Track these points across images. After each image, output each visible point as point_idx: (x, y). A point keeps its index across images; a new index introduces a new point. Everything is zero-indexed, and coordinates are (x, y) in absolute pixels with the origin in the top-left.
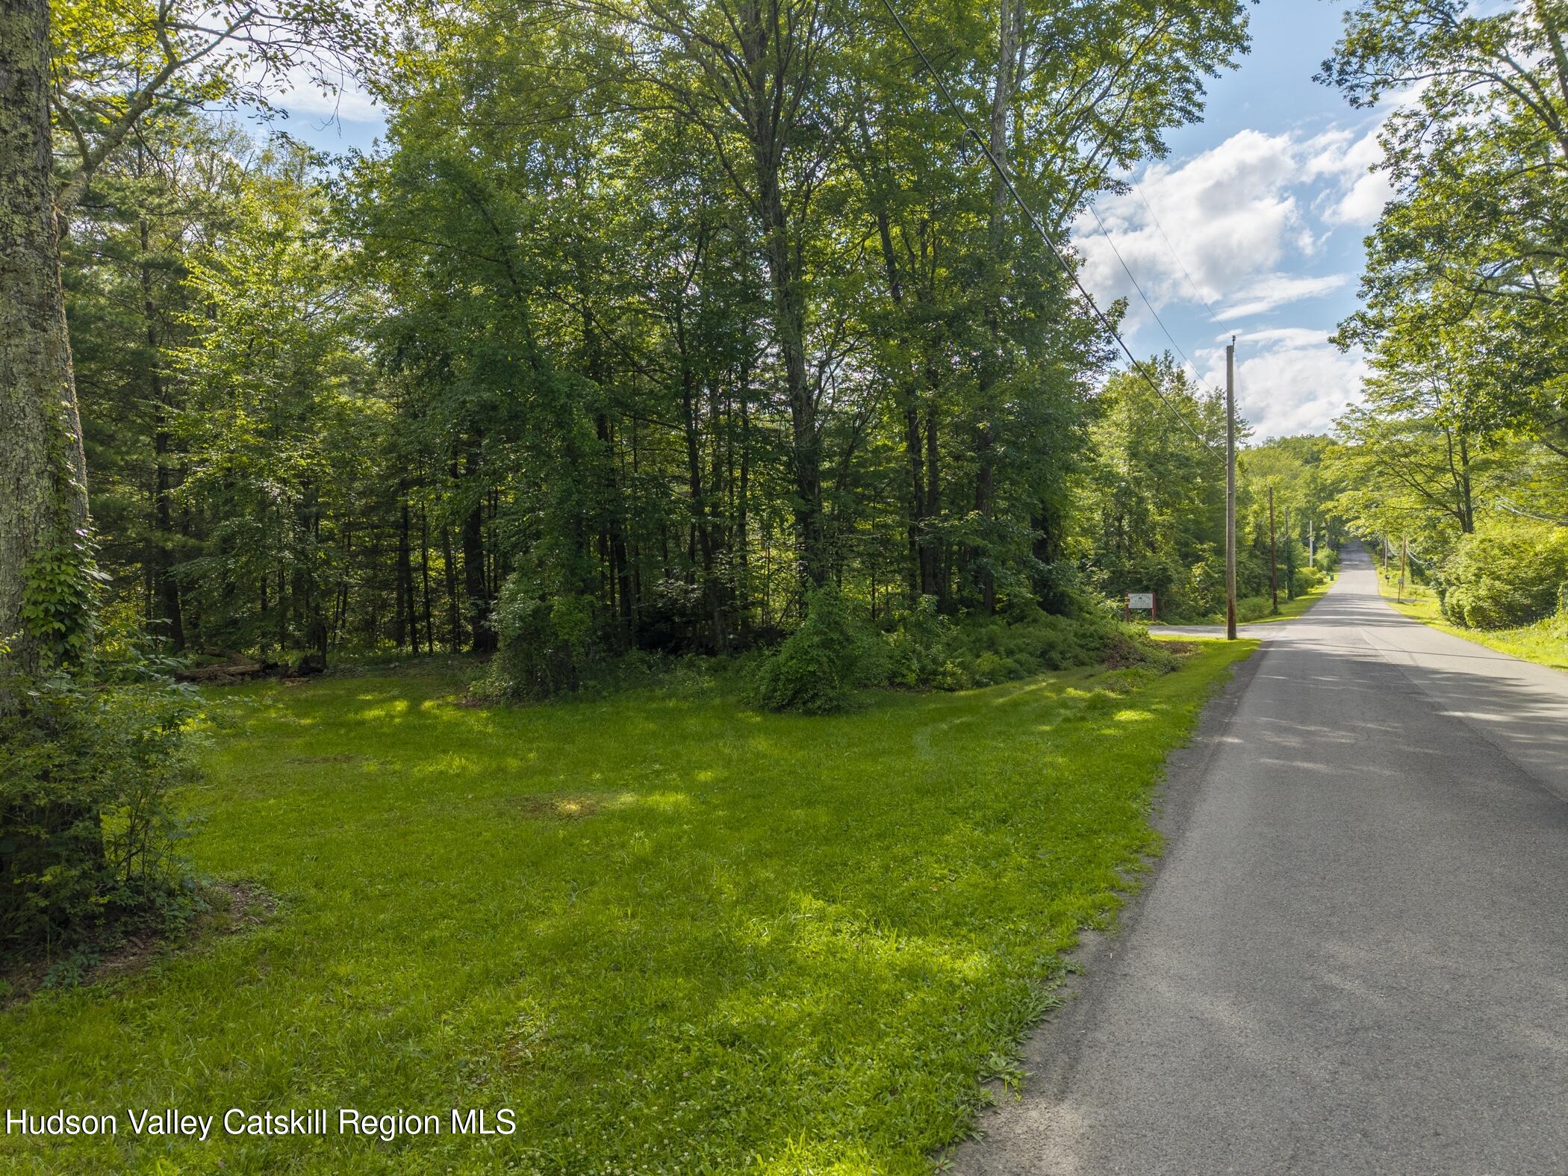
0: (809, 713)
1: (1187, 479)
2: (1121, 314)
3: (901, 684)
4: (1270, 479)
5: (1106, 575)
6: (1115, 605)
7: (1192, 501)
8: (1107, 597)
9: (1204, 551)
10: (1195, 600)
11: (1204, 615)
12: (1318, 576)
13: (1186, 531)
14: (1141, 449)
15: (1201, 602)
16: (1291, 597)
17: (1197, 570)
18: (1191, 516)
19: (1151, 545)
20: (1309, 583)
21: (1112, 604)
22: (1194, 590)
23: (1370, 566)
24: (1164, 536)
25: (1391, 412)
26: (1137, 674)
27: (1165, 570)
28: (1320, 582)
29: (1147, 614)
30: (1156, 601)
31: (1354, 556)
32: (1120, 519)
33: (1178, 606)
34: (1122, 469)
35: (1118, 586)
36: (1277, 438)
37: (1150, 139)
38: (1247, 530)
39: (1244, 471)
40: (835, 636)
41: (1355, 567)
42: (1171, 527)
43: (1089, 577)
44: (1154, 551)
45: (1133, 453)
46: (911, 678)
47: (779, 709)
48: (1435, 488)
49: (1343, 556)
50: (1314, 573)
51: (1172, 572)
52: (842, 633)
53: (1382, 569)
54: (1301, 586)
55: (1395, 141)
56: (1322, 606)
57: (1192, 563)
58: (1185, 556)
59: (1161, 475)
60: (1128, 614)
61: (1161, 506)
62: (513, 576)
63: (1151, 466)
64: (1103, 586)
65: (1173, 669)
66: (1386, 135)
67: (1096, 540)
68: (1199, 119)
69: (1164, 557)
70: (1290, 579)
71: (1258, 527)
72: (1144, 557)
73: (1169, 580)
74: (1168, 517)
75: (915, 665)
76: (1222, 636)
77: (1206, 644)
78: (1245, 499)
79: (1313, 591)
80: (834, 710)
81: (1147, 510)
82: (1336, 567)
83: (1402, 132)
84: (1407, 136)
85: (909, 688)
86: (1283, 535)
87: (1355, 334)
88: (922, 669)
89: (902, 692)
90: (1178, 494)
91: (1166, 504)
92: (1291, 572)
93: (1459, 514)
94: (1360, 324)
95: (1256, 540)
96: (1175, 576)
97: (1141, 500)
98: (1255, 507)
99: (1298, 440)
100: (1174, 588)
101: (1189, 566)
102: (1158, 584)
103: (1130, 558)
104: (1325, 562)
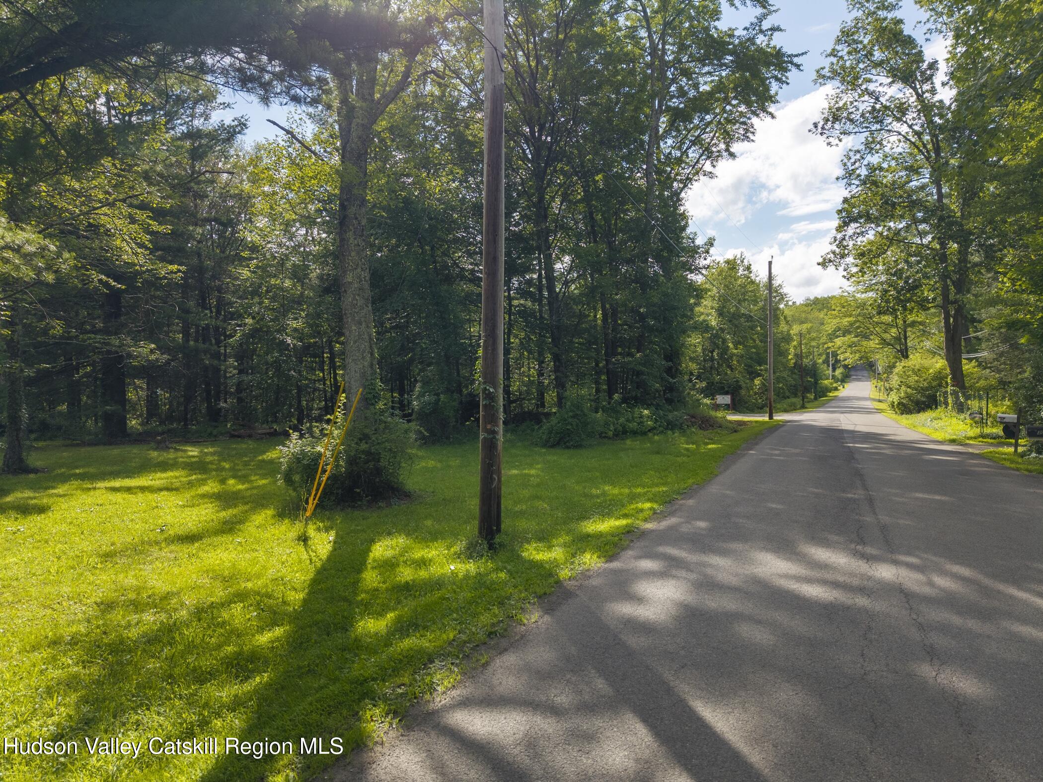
0: (568, 448)
1: (752, 328)
2: (712, 245)
3: (605, 437)
4: (805, 326)
5: (704, 384)
6: (708, 402)
7: (754, 341)
8: (704, 397)
9: (761, 370)
10: (756, 399)
11: (761, 408)
12: (835, 385)
13: (751, 358)
14: (725, 310)
15: (760, 401)
16: (815, 399)
17: (757, 382)
18: (754, 350)
19: (730, 367)
20: (828, 390)
21: (707, 401)
22: (756, 394)
23: (868, 379)
24: (738, 361)
25: (862, 293)
26: (717, 432)
27: (737, 381)
28: (836, 389)
29: (727, 407)
30: (733, 400)
31: (859, 373)
32: (712, 352)
33: (746, 403)
34: (714, 323)
35: (711, 391)
36: (812, 298)
37: (727, 150)
38: (790, 357)
39: (787, 322)
40: (579, 412)
41: (859, 380)
42: (742, 356)
43: (694, 385)
44: (732, 370)
45: (721, 313)
46: (611, 434)
47: (553, 446)
48: (887, 336)
49: (852, 373)
50: (831, 384)
51: (742, 383)
52: (582, 411)
53: (875, 381)
54: (823, 392)
55: (849, 164)
56: (833, 404)
57: (755, 378)
58: (750, 373)
59: (736, 326)
60: (717, 407)
61: (736, 344)
62: (418, 385)
63: (730, 321)
64: (702, 391)
65: (735, 431)
66: (846, 160)
67: (698, 364)
68: (753, 141)
69: (737, 374)
70: (815, 388)
71: (796, 355)
72: (726, 374)
73: (740, 387)
74: (740, 350)
75: (612, 428)
76: (766, 418)
77: (756, 422)
78: (788, 339)
79: (831, 394)
80: (578, 446)
81: (728, 347)
82: (847, 380)
83: (852, 160)
84: (855, 163)
85: (609, 438)
86: (811, 360)
87: (830, 261)
88: (615, 430)
89: (606, 440)
90: (746, 337)
91: (739, 343)
92: (816, 383)
93: (901, 351)
94: (832, 256)
95: (795, 364)
96: (744, 385)
97: (724, 341)
98: (795, 343)
99: (825, 299)
100: (743, 392)
101: (752, 380)
102: (733, 390)
103: (718, 375)
104: (840, 377)
